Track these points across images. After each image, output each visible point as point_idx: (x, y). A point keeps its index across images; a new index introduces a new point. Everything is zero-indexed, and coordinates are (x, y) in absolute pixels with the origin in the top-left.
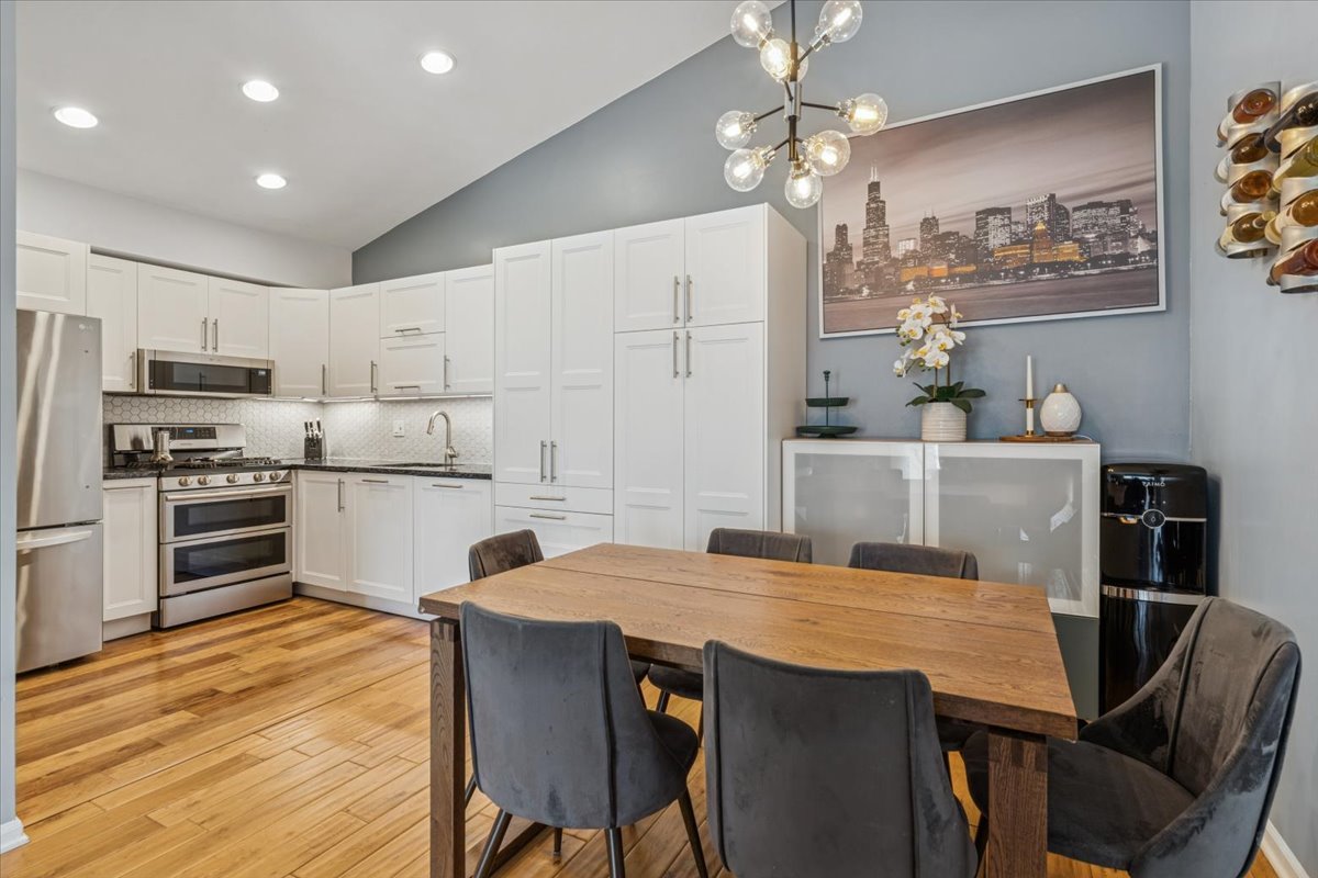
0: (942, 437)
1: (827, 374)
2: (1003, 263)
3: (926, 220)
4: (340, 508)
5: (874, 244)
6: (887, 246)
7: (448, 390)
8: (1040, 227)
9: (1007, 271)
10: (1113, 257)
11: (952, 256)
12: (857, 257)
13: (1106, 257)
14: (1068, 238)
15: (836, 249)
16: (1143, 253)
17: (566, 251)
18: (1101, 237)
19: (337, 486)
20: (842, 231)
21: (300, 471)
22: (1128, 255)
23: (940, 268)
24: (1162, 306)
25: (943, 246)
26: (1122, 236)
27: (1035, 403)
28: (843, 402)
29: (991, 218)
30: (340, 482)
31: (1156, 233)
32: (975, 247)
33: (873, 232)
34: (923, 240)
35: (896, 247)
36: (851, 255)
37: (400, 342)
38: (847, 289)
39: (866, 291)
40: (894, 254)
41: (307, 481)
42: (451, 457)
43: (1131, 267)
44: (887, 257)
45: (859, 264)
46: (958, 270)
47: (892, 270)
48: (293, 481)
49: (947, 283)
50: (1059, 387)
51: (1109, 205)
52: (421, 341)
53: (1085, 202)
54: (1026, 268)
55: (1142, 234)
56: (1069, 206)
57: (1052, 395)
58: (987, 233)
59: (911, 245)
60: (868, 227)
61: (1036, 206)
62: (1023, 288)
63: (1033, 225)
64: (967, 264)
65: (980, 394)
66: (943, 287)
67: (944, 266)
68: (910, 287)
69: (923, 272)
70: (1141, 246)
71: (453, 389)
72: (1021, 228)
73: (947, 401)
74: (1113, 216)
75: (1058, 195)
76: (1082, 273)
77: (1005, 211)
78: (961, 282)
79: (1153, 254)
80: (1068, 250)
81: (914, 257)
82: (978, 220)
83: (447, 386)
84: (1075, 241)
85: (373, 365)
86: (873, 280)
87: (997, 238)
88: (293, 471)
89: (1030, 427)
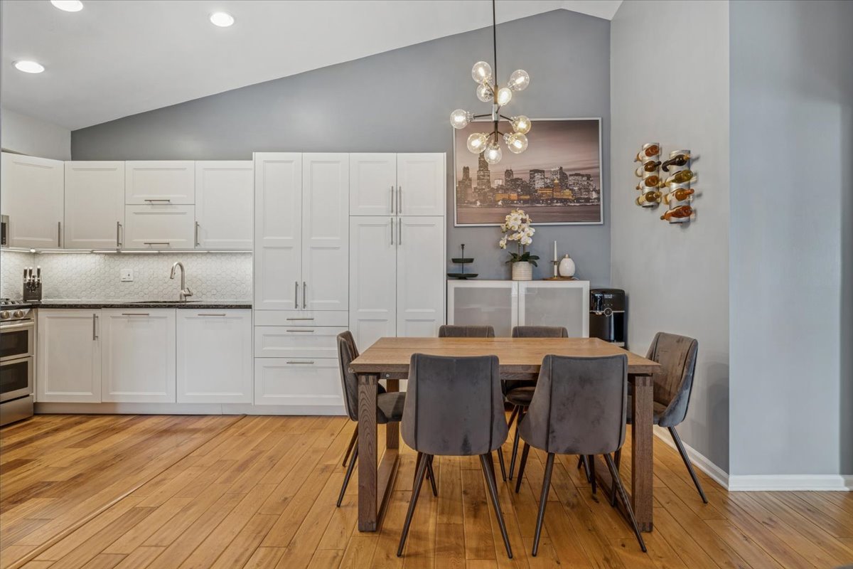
0: (523, 278)
1: (463, 245)
2: (541, 196)
3: (507, 170)
4: (95, 337)
5: (483, 179)
6: (489, 181)
7: (198, 247)
8: (556, 181)
9: (543, 200)
10: (584, 199)
11: (519, 190)
12: (474, 185)
13: (581, 199)
14: (568, 188)
15: (463, 179)
16: (595, 199)
17: (313, 162)
18: (580, 189)
19: (92, 320)
20: (466, 170)
21: (39, 309)
22: (590, 199)
23: (514, 196)
24: (602, 222)
25: (515, 185)
26: (588, 191)
27: (558, 263)
28: (471, 261)
29: (536, 174)
30: (95, 317)
31: (599, 190)
32: (530, 187)
33: (482, 173)
34: (506, 180)
35: (494, 182)
36: (471, 184)
37: (149, 209)
38: (469, 201)
39: (478, 203)
40: (492, 186)
41: (49, 317)
42: (186, 296)
43: (591, 204)
44: (489, 187)
45: (475, 188)
46: (522, 197)
47: (491, 194)
48: (34, 318)
49: (517, 203)
50: (567, 256)
51: (583, 176)
52: (169, 209)
53: (574, 173)
54: (551, 200)
55: (594, 190)
56: (568, 173)
57: (564, 259)
58: (534, 181)
59: (500, 182)
60: (480, 170)
61: (554, 171)
62: (549, 209)
63: (553, 180)
64: (526, 195)
65: (537, 258)
66: (515, 205)
67: (516, 195)
68: (500, 203)
69: (506, 196)
70: (594, 195)
71: (202, 246)
72: (548, 181)
73: (527, 261)
74: (584, 181)
75: (564, 168)
76: (573, 204)
77: (542, 172)
78: (524, 203)
79: (598, 199)
80: (567, 194)
81: (502, 189)
82: (531, 174)
83: (197, 244)
84: (570, 189)
85: (119, 225)
86: (482, 198)
87: (539, 184)
88: (34, 310)
89: (556, 274)
